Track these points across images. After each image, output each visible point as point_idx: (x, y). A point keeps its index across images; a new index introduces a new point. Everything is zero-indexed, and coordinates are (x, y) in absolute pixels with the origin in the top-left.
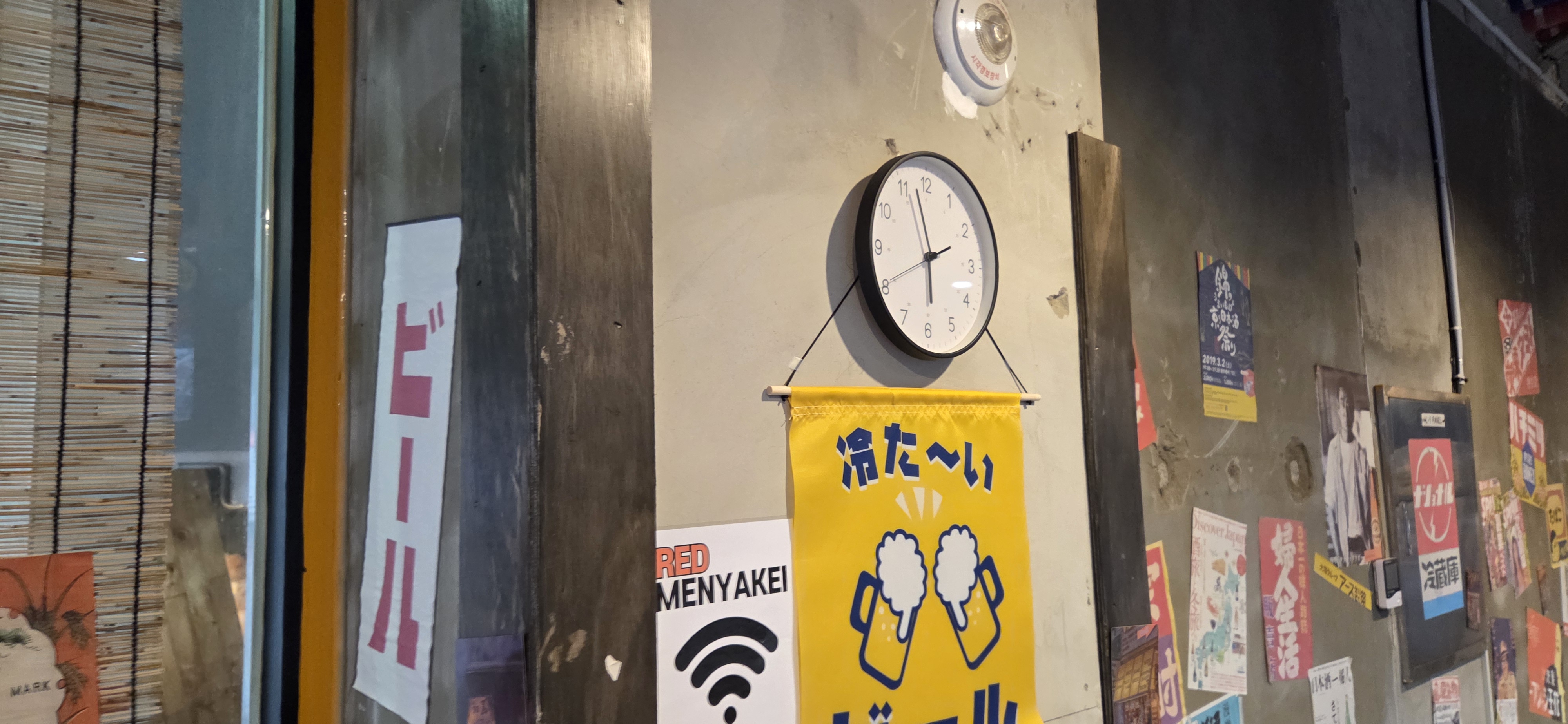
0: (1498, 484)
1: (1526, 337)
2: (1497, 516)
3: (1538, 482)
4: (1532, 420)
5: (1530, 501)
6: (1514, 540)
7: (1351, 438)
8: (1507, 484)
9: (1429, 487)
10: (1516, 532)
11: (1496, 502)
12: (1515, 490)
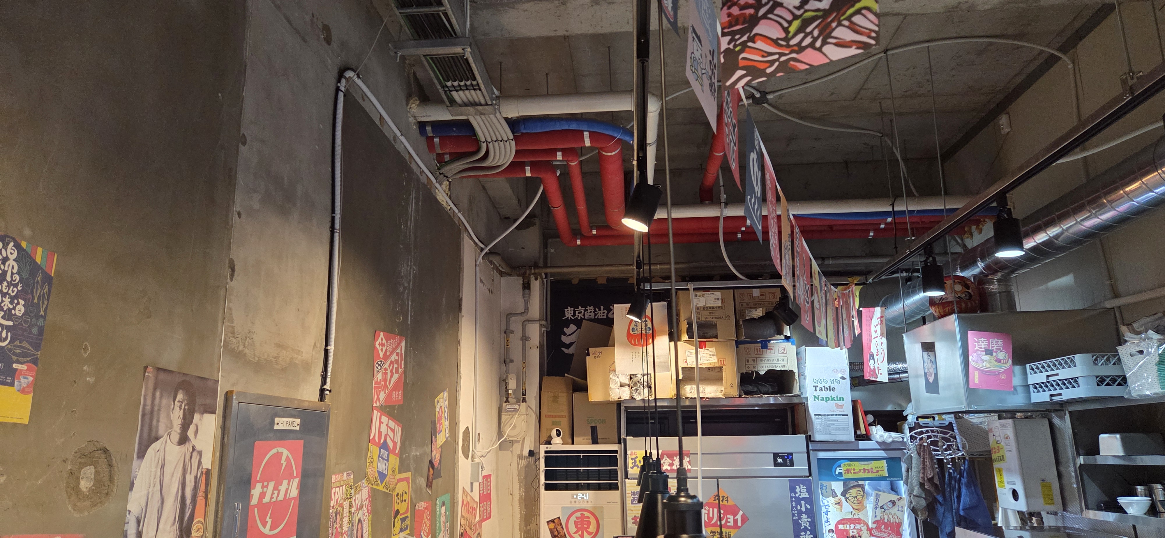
0: (352, 476)
1: (397, 361)
2: (346, 504)
3: (390, 472)
4: (392, 424)
5: (381, 488)
6: (360, 520)
7: (183, 440)
8: (360, 475)
9: (272, 485)
10: (364, 515)
11: (347, 491)
12: (368, 480)
